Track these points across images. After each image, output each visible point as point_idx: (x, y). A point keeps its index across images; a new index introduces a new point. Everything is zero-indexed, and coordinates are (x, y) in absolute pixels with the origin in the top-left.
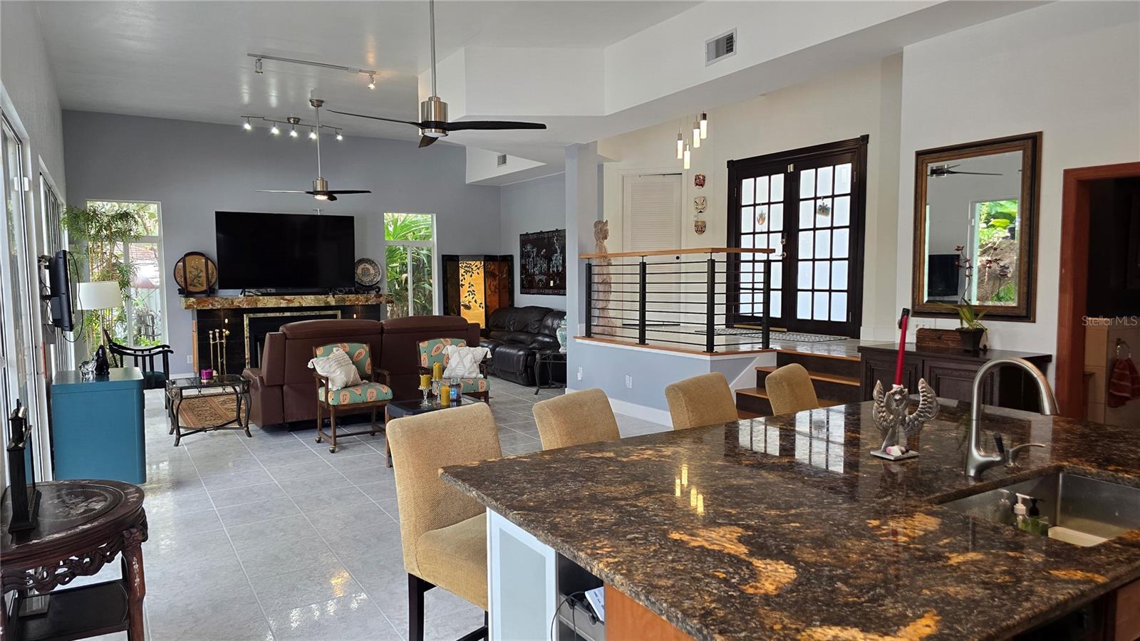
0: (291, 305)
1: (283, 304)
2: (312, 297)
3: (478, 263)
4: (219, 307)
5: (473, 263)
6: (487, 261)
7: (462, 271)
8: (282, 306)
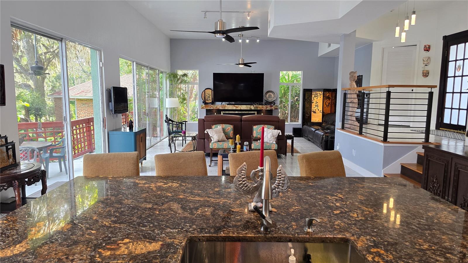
0: (237, 109)
1: (234, 108)
2: (245, 106)
3: (320, 92)
4: (212, 108)
5: (318, 92)
6: (325, 91)
7: (313, 96)
8: (234, 109)
